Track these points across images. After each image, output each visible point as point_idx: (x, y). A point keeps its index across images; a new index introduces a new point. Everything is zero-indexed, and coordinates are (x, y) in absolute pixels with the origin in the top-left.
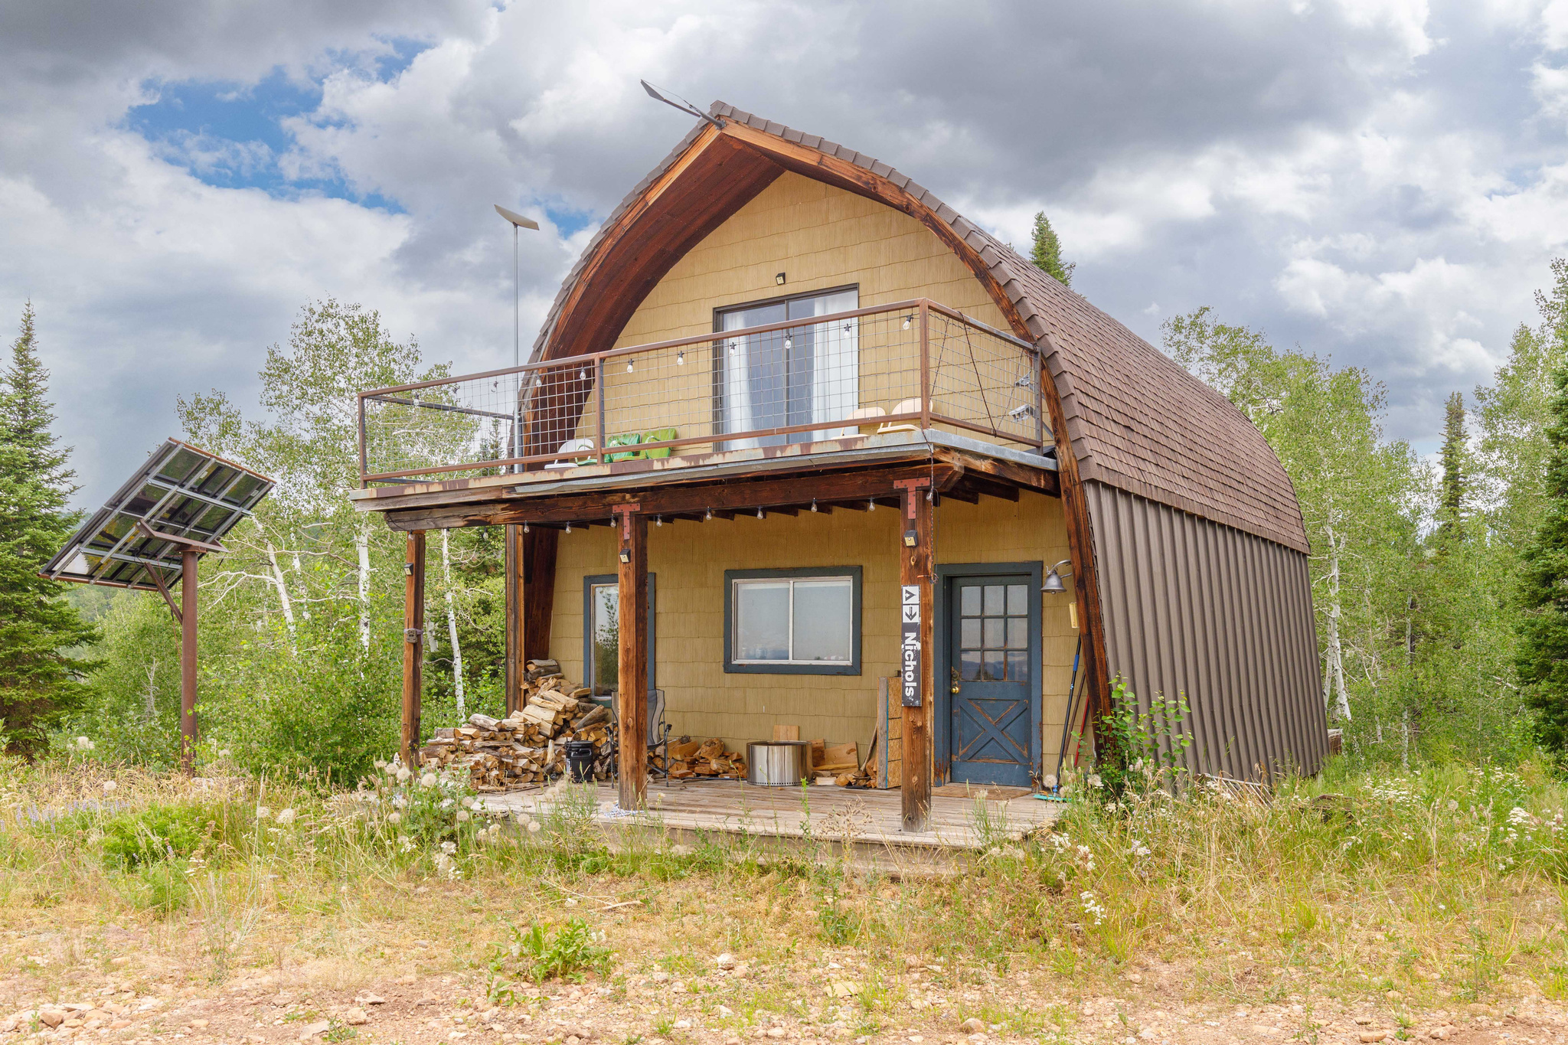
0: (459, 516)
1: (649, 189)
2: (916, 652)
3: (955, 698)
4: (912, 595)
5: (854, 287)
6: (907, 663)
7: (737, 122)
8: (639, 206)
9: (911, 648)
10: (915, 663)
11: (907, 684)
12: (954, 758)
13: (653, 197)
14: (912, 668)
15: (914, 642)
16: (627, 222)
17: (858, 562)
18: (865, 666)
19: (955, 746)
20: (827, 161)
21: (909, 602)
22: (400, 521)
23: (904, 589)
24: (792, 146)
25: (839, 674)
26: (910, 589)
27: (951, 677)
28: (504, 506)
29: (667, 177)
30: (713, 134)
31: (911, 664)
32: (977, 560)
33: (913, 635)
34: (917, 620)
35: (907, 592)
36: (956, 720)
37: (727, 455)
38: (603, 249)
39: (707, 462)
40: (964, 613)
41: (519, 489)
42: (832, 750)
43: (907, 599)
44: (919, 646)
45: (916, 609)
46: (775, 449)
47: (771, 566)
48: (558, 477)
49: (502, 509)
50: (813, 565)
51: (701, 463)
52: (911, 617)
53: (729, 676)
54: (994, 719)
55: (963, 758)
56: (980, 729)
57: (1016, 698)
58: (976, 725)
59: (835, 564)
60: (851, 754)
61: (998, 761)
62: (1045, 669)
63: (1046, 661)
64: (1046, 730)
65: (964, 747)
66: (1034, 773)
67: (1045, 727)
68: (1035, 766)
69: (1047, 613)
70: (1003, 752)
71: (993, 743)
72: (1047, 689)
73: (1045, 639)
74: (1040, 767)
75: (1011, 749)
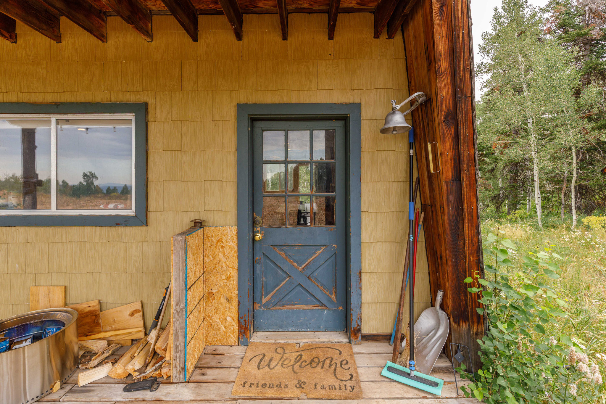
3: (257, 245)
12: (257, 306)
17: (142, 98)
18: (152, 216)
19: (257, 295)
25: (118, 225)
27: (254, 223)
32: (286, 100)
36: (258, 267)
40: (266, 157)
42: (108, 314)
50: (83, 100)
54: (300, 264)
55: (267, 307)
56: (285, 276)
57: (323, 243)
58: (281, 272)
59: (113, 99)
60: (136, 315)
61: (305, 307)
62: (363, 216)
63: (364, 208)
64: (365, 278)
65: (267, 294)
66: (354, 325)
67: (363, 275)
68: (354, 317)
69: (365, 158)
70: (310, 298)
71: (299, 288)
72: (366, 236)
73: (363, 185)
74: (360, 318)
75: (319, 296)
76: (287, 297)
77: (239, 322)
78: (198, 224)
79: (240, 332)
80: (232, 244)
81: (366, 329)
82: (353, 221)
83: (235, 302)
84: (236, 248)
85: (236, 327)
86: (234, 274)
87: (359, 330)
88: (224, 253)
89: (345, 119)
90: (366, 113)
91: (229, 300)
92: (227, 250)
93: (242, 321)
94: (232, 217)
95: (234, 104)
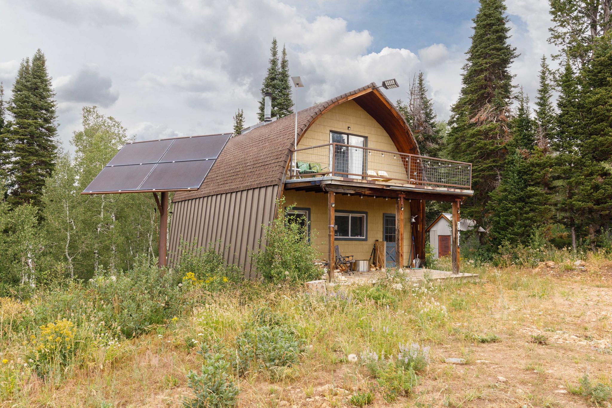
5: (366, 137)
8: (345, 99)
16: (340, 102)
17: (366, 210)
18: (368, 239)
29: (355, 95)
30: (370, 90)
47: (345, 210)
49: (367, 190)
50: (356, 210)
54: (390, 252)
57: (394, 246)
59: (361, 210)
70: (392, 259)
76: (388, 259)
94: (382, 239)
95: (383, 213)
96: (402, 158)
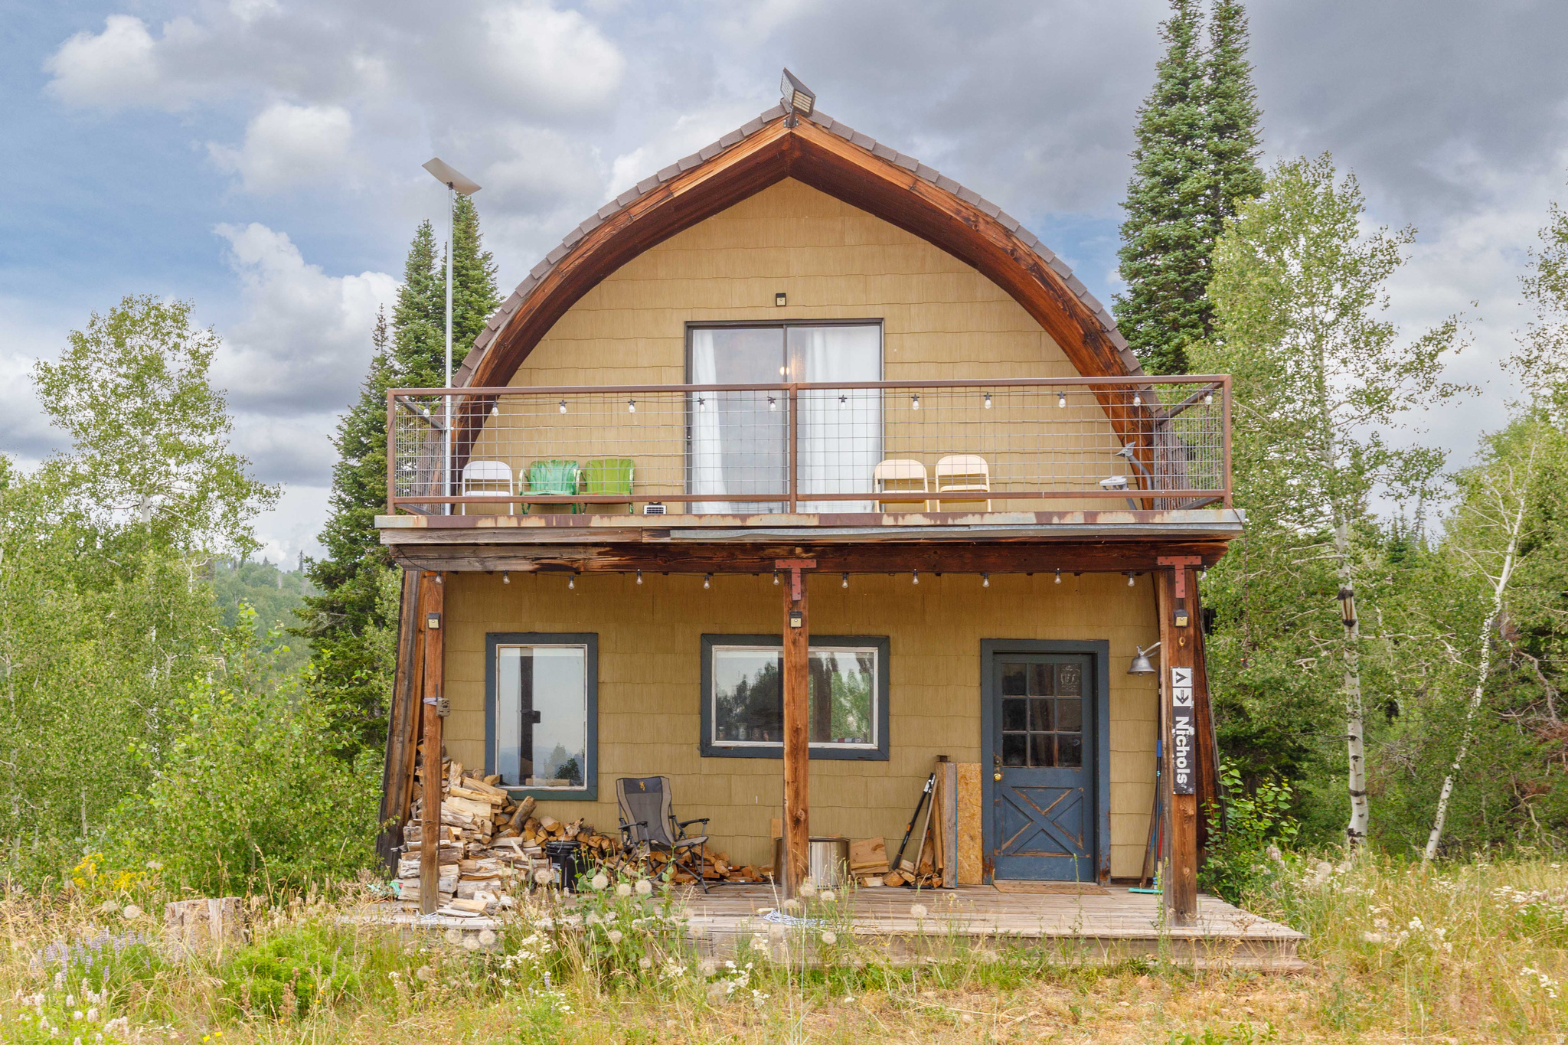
0: (525, 558)
1: (678, 178)
2: (1188, 737)
3: (997, 787)
4: (1183, 678)
5: (878, 322)
6: (1178, 749)
7: (814, 124)
8: (659, 196)
9: (1183, 733)
10: (1188, 749)
11: (1179, 771)
12: (998, 849)
13: (682, 188)
14: (1184, 754)
15: (1187, 727)
16: (638, 212)
17: (883, 631)
18: (893, 750)
19: (997, 840)
20: (921, 187)
21: (1180, 684)
22: (418, 558)
23: (1174, 671)
24: (880, 164)
25: (861, 759)
26: (1181, 671)
27: (994, 762)
28: (603, 550)
29: (706, 169)
30: (779, 132)
31: (1183, 750)
33: (1186, 719)
34: (1190, 703)
35: (1178, 674)
36: (997, 810)
37: (986, 516)
38: (595, 237)
39: (958, 522)
41: (675, 534)
42: (853, 848)
43: (1178, 681)
44: (1192, 731)
45: (1188, 692)
46: (1051, 514)
47: (765, 632)
48: (738, 523)
49: (599, 554)
51: (950, 522)
52: (1183, 700)
53: (706, 761)
54: (1043, 808)
55: (1007, 854)
56: (1026, 820)
57: (1069, 785)
58: (1021, 816)
59: (854, 633)
60: (878, 851)
61: (1047, 854)
62: (1112, 755)
63: (1113, 746)
64: (1114, 820)
65: (1007, 840)
66: (1102, 867)
67: (1112, 816)
68: (1103, 859)
69: (1114, 696)
70: (1054, 844)
71: (1042, 834)
72: (1114, 776)
73: (1111, 723)
74: (1109, 860)
75: (1064, 842)
76: (1030, 843)
77: (983, 860)
78: (943, 759)
79: (984, 870)
80: (976, 781)
81: (1115, 873)
82: (1101, 760)
83: (979, 841)
84: (979, 786)
85: (981, 866)
86: (978, 810)
87: (1108, 872)
88: (967, 790)
89: (1093, 656)
90: (1114, 650)
91: (972, 838)
92: (970, 787)
93: (987, 859)
94: (975, 753)
95: (978, 638)
96: (1103, 399)
